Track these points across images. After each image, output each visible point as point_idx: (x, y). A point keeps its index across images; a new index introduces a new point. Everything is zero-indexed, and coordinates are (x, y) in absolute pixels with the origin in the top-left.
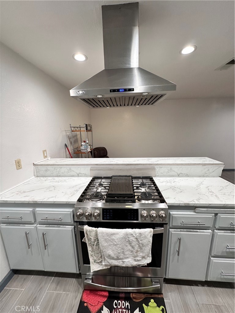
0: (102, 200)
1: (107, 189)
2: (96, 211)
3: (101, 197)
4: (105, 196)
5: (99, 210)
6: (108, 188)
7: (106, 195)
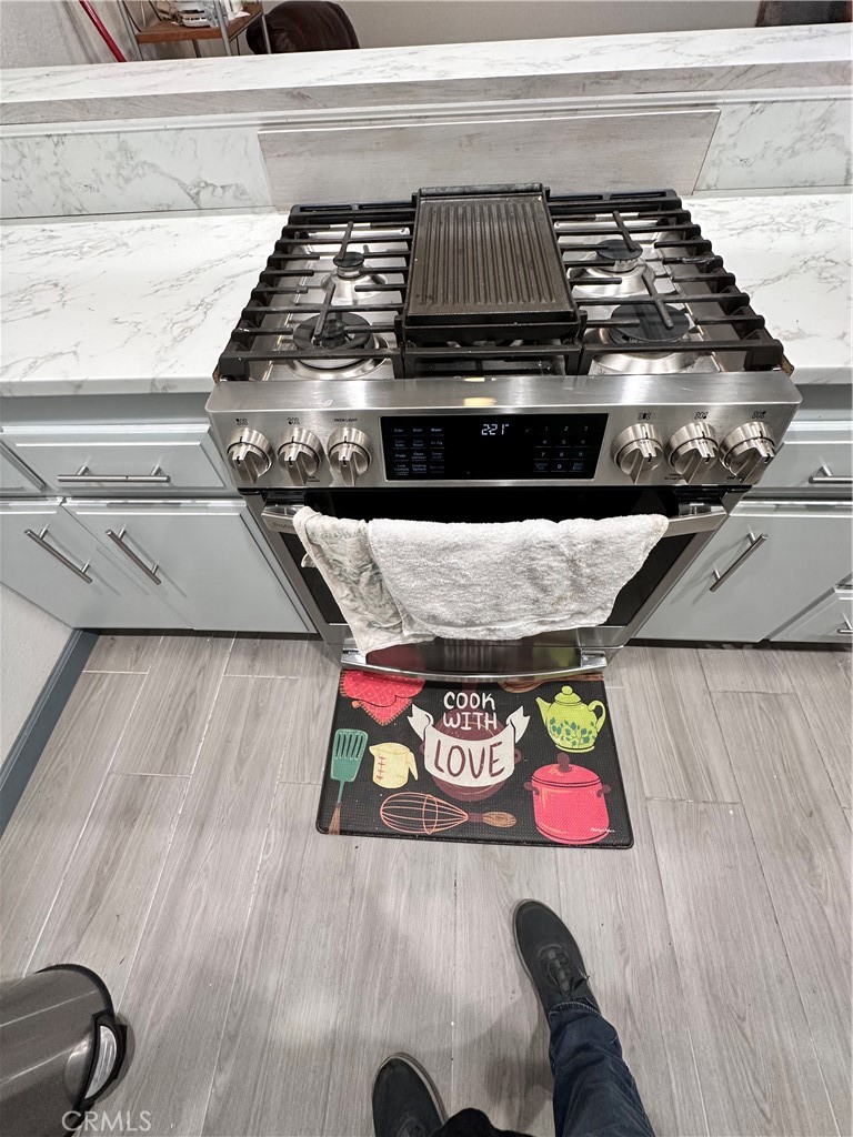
0: (368, 366)
1: (393, 288)
2: (346, 432)
3: (362, 346)
4: (389, 337)
5: (358, 428)
6: (398, 279)
7: (396, 328)
